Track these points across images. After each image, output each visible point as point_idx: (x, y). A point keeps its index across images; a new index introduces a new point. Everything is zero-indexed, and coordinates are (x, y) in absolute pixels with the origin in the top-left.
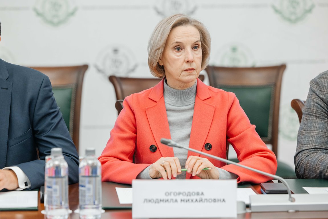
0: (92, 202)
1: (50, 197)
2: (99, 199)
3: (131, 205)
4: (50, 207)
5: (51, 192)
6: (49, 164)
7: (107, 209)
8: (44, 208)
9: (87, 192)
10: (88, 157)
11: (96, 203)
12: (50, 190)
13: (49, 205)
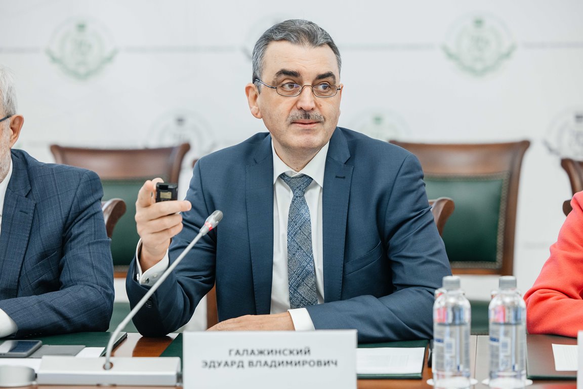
0: (510, 366)
1: (441, 357)
2: (522, 361)
3: (576, 372)
4: (440, 373)
5: (442, 349)
6: (439, 303)
7: (536, 379)
8: (431, 376)
9: (501, 349)
10: (504, 292)
11: (517, 368)
12: (440, 344)
13: (438, 370)
